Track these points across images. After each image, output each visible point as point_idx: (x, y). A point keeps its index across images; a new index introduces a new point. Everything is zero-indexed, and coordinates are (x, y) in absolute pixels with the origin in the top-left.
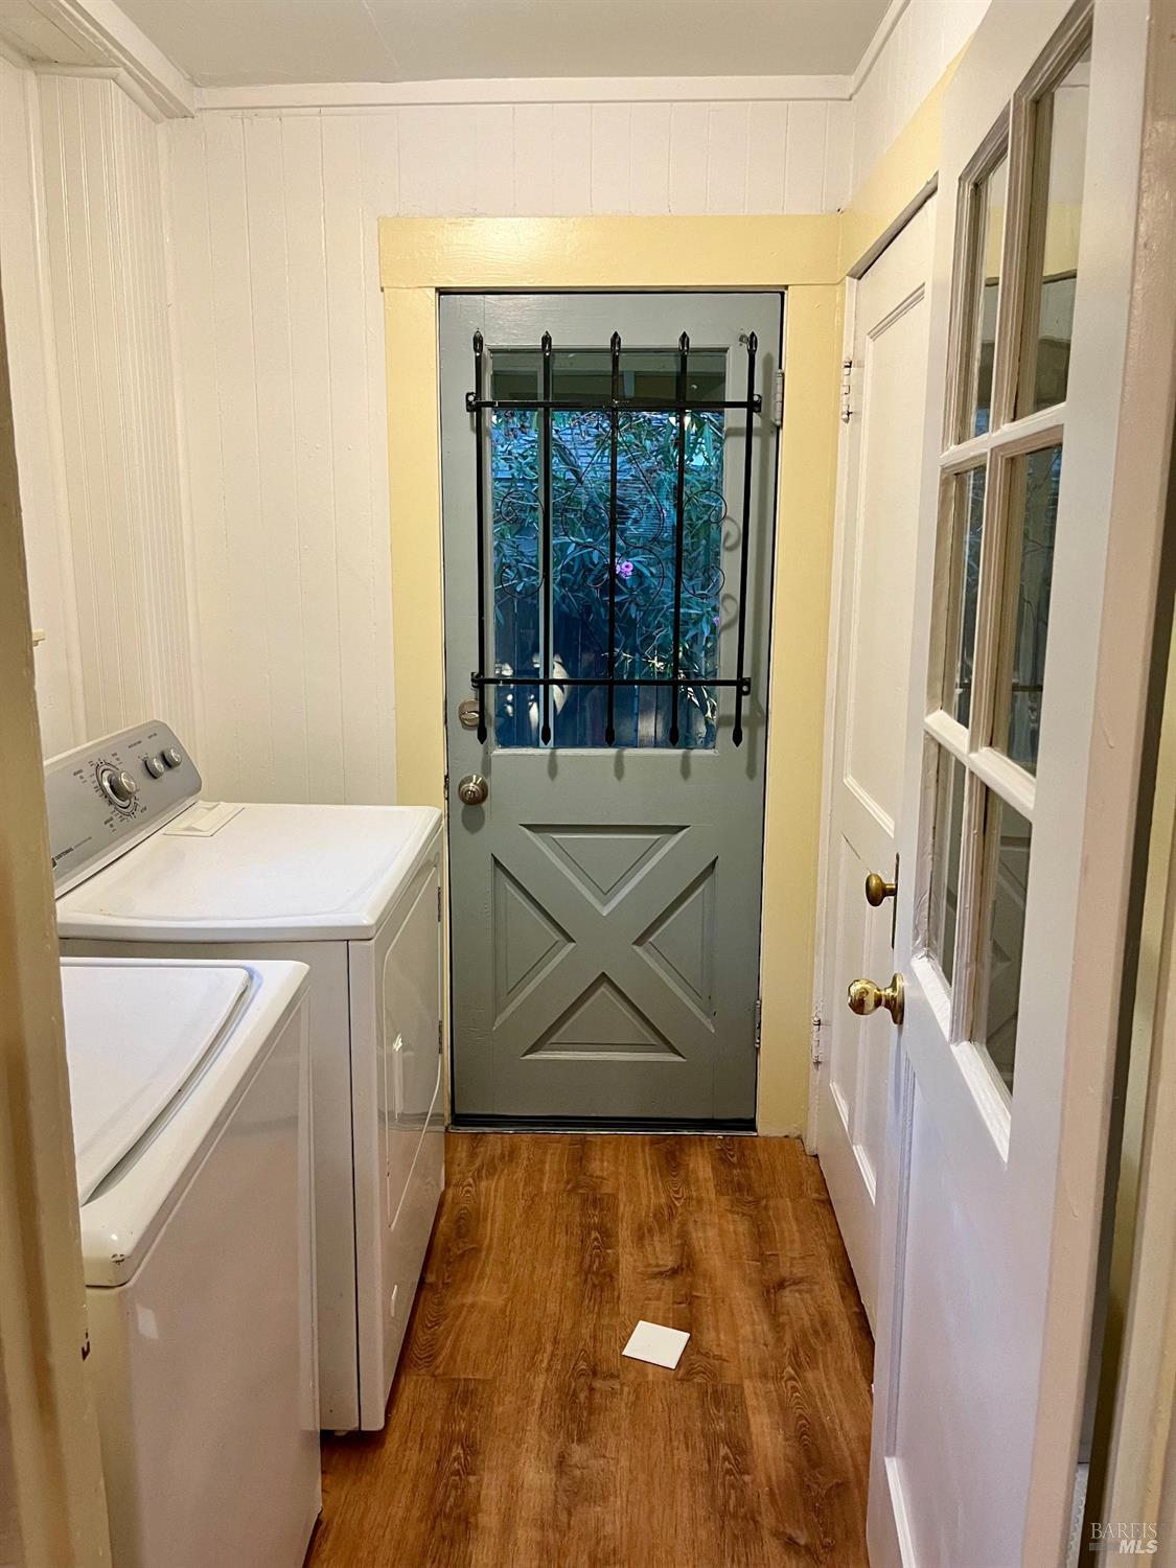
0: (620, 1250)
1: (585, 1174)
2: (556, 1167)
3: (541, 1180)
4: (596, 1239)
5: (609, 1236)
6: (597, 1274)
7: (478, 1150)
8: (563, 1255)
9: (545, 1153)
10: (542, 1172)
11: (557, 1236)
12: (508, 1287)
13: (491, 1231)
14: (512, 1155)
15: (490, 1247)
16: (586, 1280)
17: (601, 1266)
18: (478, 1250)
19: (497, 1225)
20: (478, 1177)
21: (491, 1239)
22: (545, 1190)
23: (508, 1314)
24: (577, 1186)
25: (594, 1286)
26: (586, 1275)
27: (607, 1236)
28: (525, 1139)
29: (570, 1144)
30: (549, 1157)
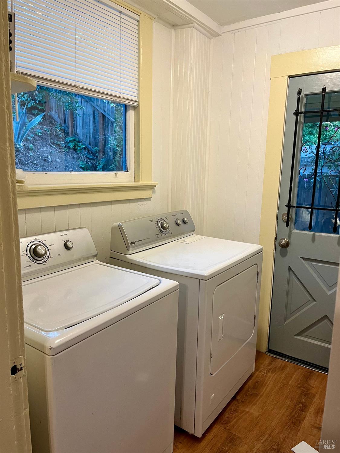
0: (308, 414)
1: (307, 384)
2: (297, 377)
3: (290, 380)
4: (300, 407)
5: (306, 408)
6: (295, 418)
7: (272, 363)
8: (286, 408)
9: (295, 371)
10: (292, 377)
11: (287, 401)
12: (262, 411)
13: (265, 390)
14: (283, 368)
15: (262, 396)
16: (290, 419)
17: (298, 417)
18: (257, 395)
19: (267, 389)
20: (268, 372)
21: (264, 393)
22: (289, 384)
23: (258, 419)
24: (302, 387)
25: (292, 422)
26: (291, 418)
27: (305, 407)
28: (291, 365)
29: (306, 372)
30: (296, 373)
